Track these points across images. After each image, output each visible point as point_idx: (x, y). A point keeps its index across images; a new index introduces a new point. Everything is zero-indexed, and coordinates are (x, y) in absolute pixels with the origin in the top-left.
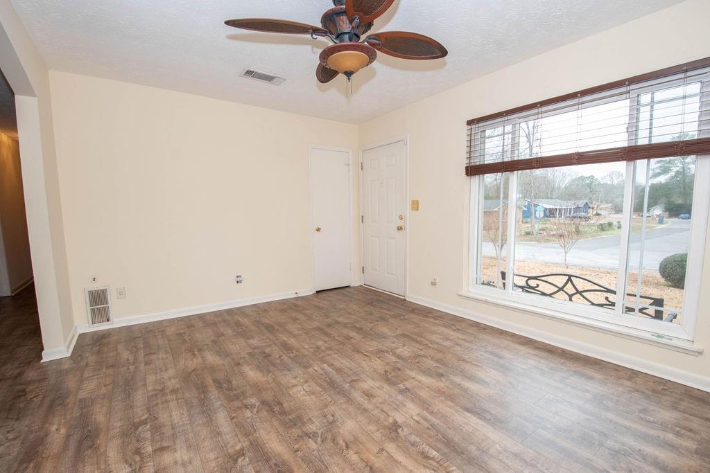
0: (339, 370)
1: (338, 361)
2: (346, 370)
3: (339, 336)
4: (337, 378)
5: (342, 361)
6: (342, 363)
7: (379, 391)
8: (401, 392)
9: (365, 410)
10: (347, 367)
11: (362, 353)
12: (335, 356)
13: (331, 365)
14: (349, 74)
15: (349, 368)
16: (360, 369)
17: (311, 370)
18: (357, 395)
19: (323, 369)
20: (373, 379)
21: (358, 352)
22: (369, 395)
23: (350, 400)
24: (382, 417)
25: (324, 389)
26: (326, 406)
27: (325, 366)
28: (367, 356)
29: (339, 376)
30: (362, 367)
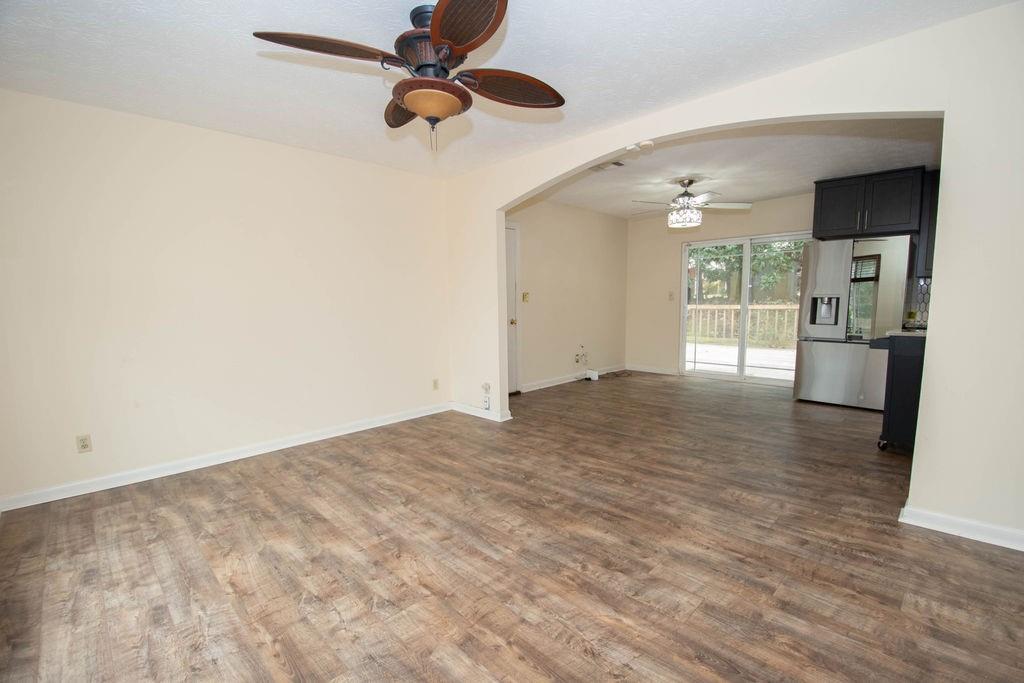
0: (473, 552)
1: (476, 569)
2: (461, 553)
3: (497, 648)
4: (471, 541)
5: (470, 568)
6: (470, 565)
7: (415, 529)
8: (388, 531)
9: (434, 511)
10: (460, 558)
11: (434, 594)
12: (486, 579)
13: (486, 559)
14: (433, 121)
15: (457, 557)
16: (438, 558)
17: (516, 548)
18: (442, 522)
19: (497, 551)
20: (421, 543)
21: (442, 595)
22: (429, 524)
23: (450, 517)
24: (417, 508)
25: (484, 525)
26: (475, 510)
27: (497, 557)
28: (426, 586)
29: (469, 542)
30: (435, 560)
